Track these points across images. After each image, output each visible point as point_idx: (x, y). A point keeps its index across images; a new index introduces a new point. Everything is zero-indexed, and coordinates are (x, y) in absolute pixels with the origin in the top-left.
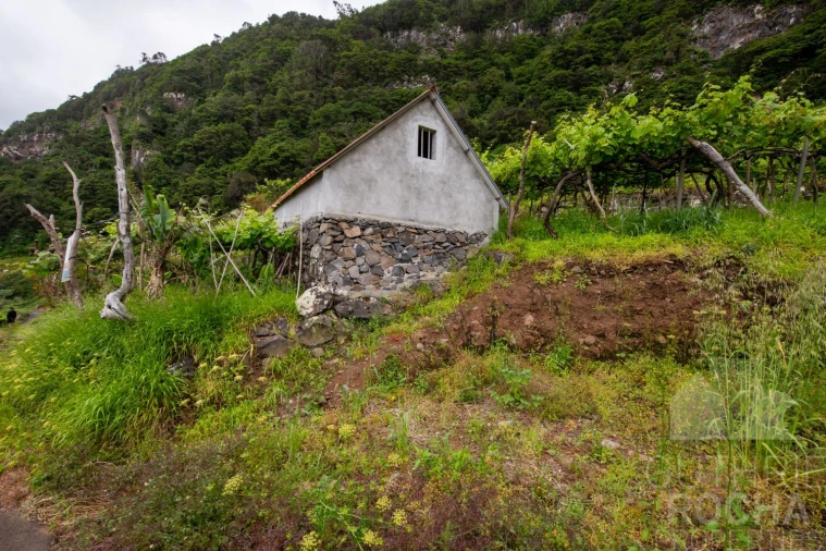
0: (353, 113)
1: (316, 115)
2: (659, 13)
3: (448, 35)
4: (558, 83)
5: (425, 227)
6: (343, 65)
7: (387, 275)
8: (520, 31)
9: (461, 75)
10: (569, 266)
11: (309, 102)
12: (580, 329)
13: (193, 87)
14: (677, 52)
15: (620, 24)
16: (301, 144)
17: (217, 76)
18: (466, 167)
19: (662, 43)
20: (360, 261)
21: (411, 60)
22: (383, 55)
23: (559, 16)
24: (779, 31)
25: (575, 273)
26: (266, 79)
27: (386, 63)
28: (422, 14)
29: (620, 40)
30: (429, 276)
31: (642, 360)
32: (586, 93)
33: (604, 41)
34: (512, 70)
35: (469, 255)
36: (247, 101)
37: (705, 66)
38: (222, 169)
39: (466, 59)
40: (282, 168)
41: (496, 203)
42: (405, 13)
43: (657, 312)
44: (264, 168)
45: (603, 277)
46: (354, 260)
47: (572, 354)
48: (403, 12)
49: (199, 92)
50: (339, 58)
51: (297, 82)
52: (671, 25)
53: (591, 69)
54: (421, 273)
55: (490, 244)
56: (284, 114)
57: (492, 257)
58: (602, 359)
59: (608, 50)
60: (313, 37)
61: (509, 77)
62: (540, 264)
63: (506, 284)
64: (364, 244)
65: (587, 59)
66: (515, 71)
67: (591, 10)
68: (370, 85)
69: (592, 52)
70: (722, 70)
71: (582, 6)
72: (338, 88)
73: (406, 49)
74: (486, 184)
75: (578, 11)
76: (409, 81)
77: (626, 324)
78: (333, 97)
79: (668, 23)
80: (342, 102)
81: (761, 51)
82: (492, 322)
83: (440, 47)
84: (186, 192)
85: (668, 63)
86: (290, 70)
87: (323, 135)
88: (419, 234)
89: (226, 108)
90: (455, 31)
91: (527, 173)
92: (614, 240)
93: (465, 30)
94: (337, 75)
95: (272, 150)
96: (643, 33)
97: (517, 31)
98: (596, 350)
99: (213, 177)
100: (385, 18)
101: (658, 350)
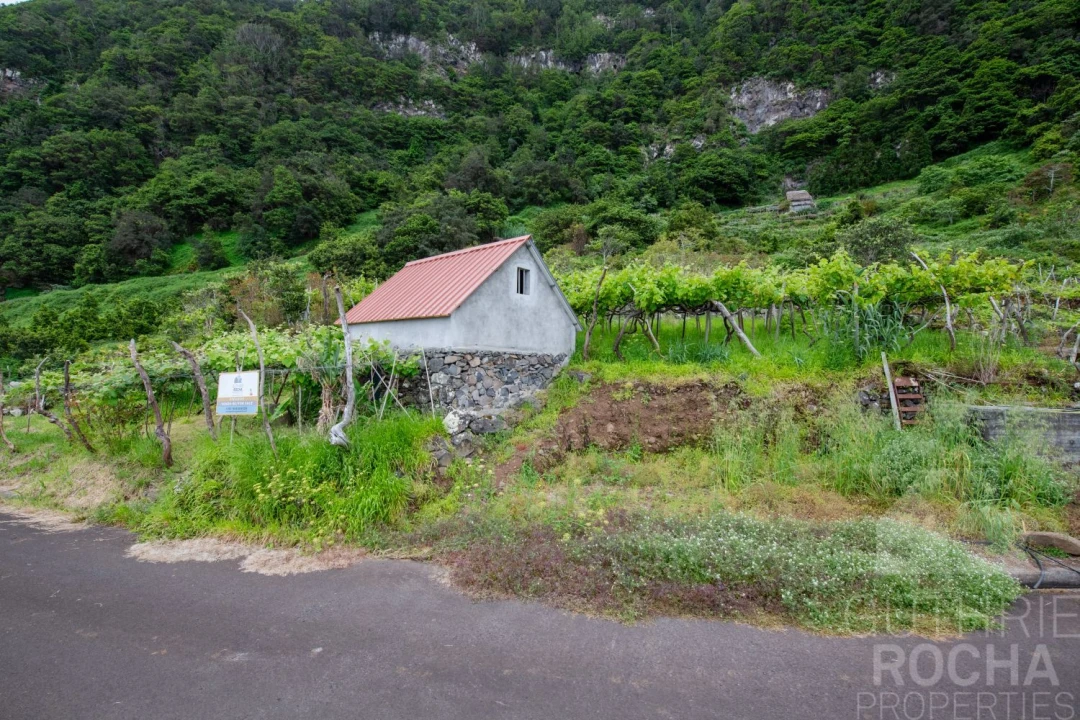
0: (325, 140)
1: (264, 135)
2: (699, 73)
3: (459, 52)
4: (595, 137)
5: (523, 352)
6: (308, 67)
7: (498, 396)
8: (550, 63)
9: (477, 107)
10: (636, 386)
11: (252, 115)
12: (646, 433)
13: (38, 63)
14: (717, 121)
15: (660, 78)
16: (242, 177)
17: (85, 51)
18: (551, 299)
19: (702, 107)
20: (479, 385)
21: (409, 77)
22: (369, 63)
23: (595, 54)
24: (808, 114)
25: (640, 392)
26: (177, 69)
27: (373, 76)
28: (423, 17)
29: (660, 96)
30: (526, 394)
31: (683, 451)
32: (625, 153)
33: (644, 95)
34: (540, 110)
35: (555, 374)
36: (144, 98)
37: (743, 140)
38: (100, 202)
39: (483, 87)
40: (211, 209)
41: (573, 328)
42: (401, 12)
43: (692, 418)
44: (180, 207)
45: (659, 395)
46: (475, 385)
47: (641, 450)
48: (397, 10)
49: (49, 72)
50: (301, 57)
51: (232, 81)
52: (711, 89)
53: (630, 125)
54: (521, 392)
55: (570, 364)
56: (211, 127)
57: (575, 377)
58: (660, 452)
59: (648, 106)
60: (258, 20)
61: (537, 119)
62: (615, 384)
63: (591, 401)
64: (482, 372)
65: (626, 113)
66: (546, 113)
67: (629, 54)
68: (350, 101)
69: (631, 106)
70: (758, 147)
71: (620, 47)
72: (300, 101)
73: (402, 60)
74: (566, 312)
75: (617, 52)
76: (406, 105)
77: (674, 428)
78: (293, 112)
79: (709, 87)
80: (307, 121)
81: (792, 132)
82: (584, 431)
83: (450, 65)
84: (30, 236)
85: (708, 132)
86: (221, 62)
87: (281, 168)
88: (518, 359)
89: (104, 105)
90: (469, 48)
91: (600, 305)
92: (665, 367)
93: (482, 49)
94: (298, 81)
95: (194, 182)
96: (684, 93)
97: (546, 62)
98: (656, 447)
99: (83, 214)
100: (371, 13)
101: (693, 443)
